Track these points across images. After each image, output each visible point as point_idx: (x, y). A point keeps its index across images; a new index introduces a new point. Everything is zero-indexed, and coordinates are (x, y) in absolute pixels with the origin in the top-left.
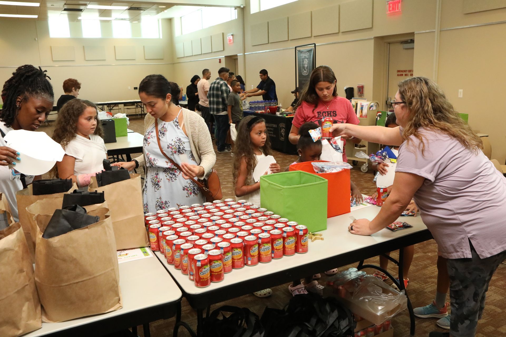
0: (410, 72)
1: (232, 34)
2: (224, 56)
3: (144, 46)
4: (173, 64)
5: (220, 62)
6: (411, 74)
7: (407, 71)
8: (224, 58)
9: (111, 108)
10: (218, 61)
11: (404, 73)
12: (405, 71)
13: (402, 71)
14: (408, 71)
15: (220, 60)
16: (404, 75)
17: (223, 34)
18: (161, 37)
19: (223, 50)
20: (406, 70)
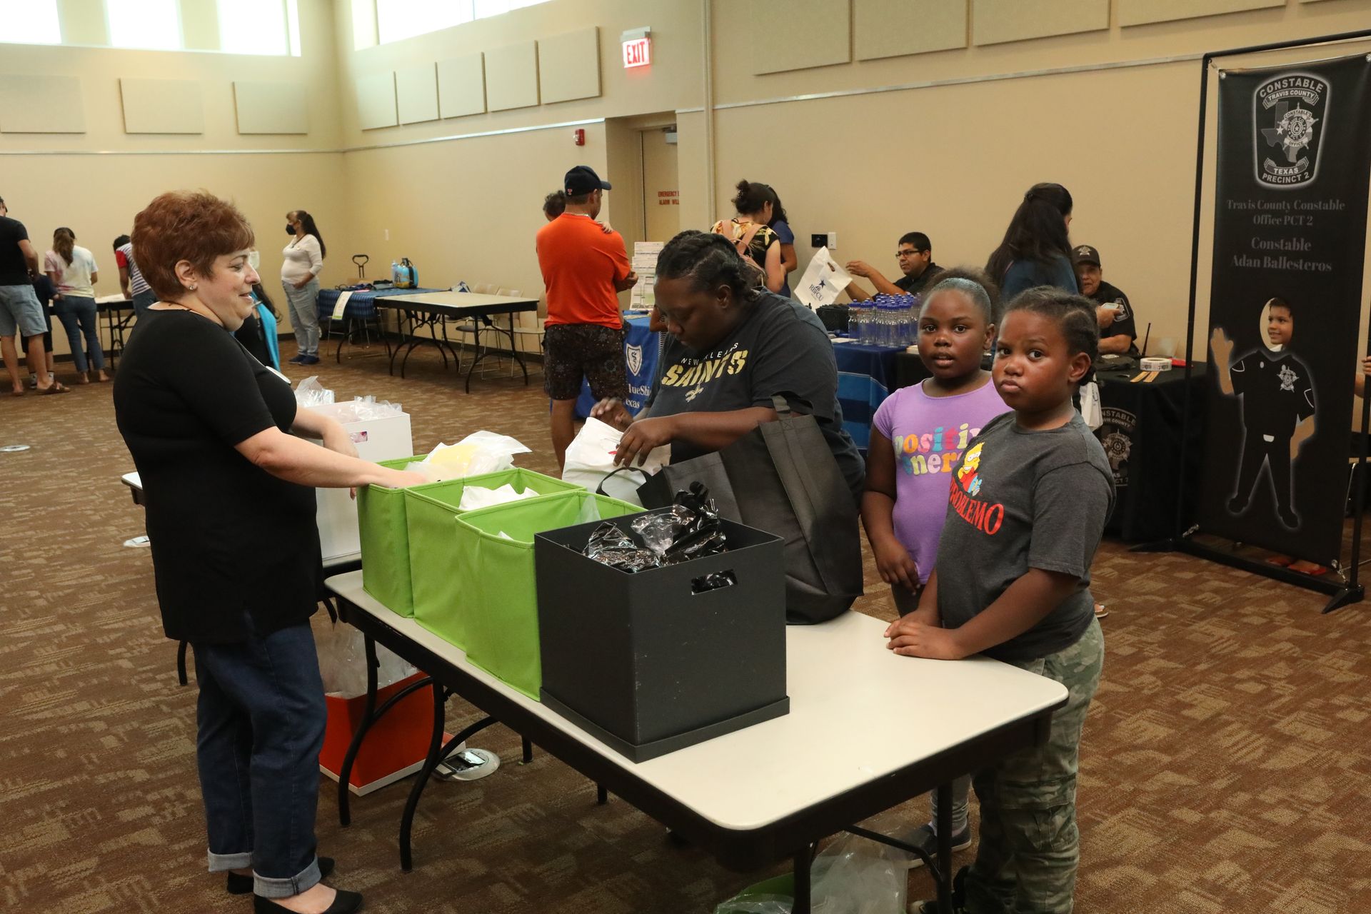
1: (648, 29)
2: (603, 120)
3: (233, 84)
4: (344, 152)
5: (581, 142)
8: (604, 127)
9: (123, 319)
10: (575, 137)
15: (581, 133)
17: (598, 31)
18: (297, 52)
19: (597, 94)
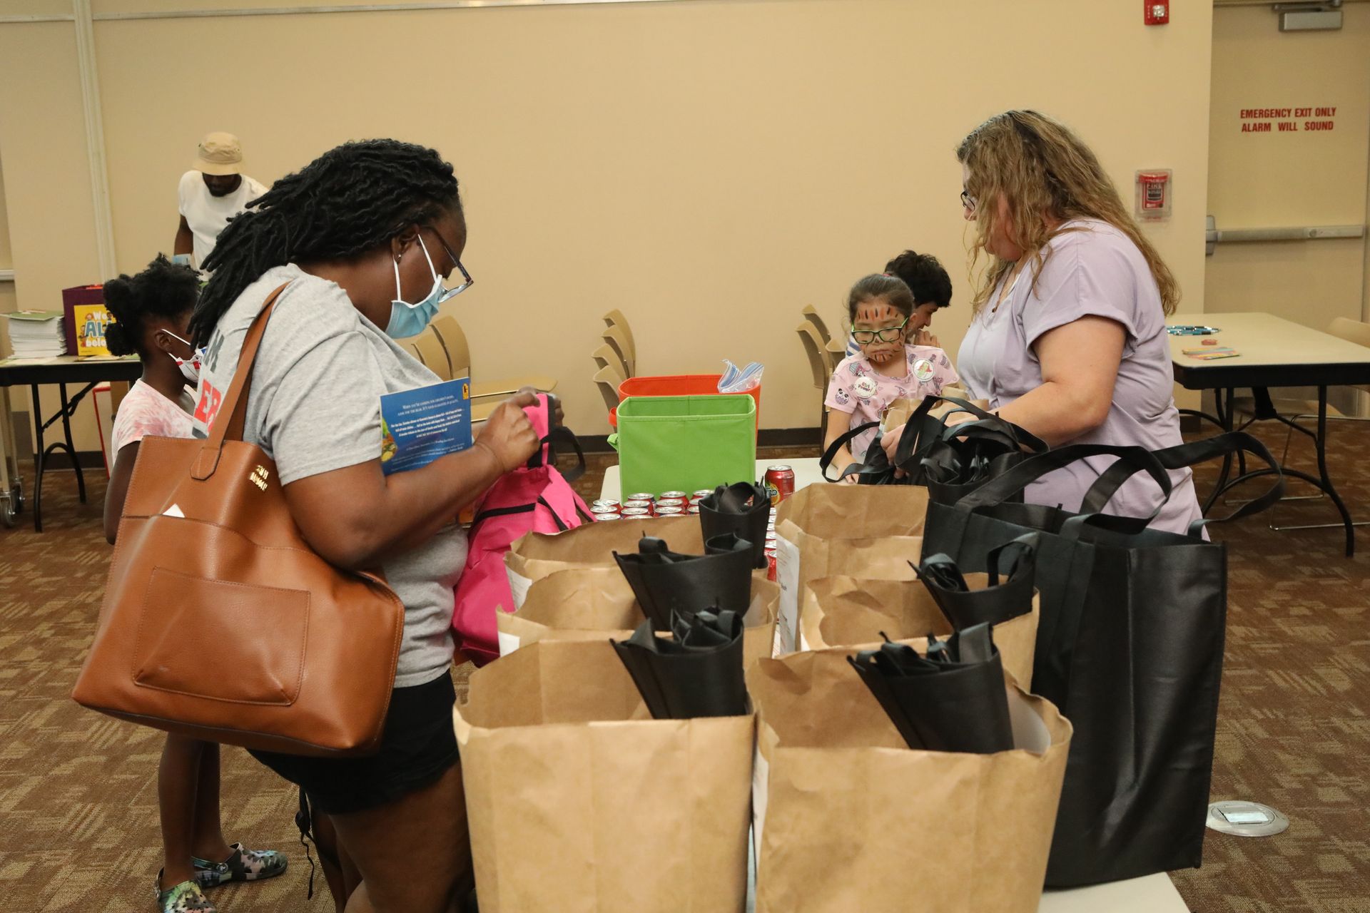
0: (1302, 114)
6: (1307, 123)
7: (1289, 111)
11: (1275, 122)
12: (1279, 113)
13: (1263, 113)
14: (1293, 113)
16: (1275, 127)
20: (1287, 107)
